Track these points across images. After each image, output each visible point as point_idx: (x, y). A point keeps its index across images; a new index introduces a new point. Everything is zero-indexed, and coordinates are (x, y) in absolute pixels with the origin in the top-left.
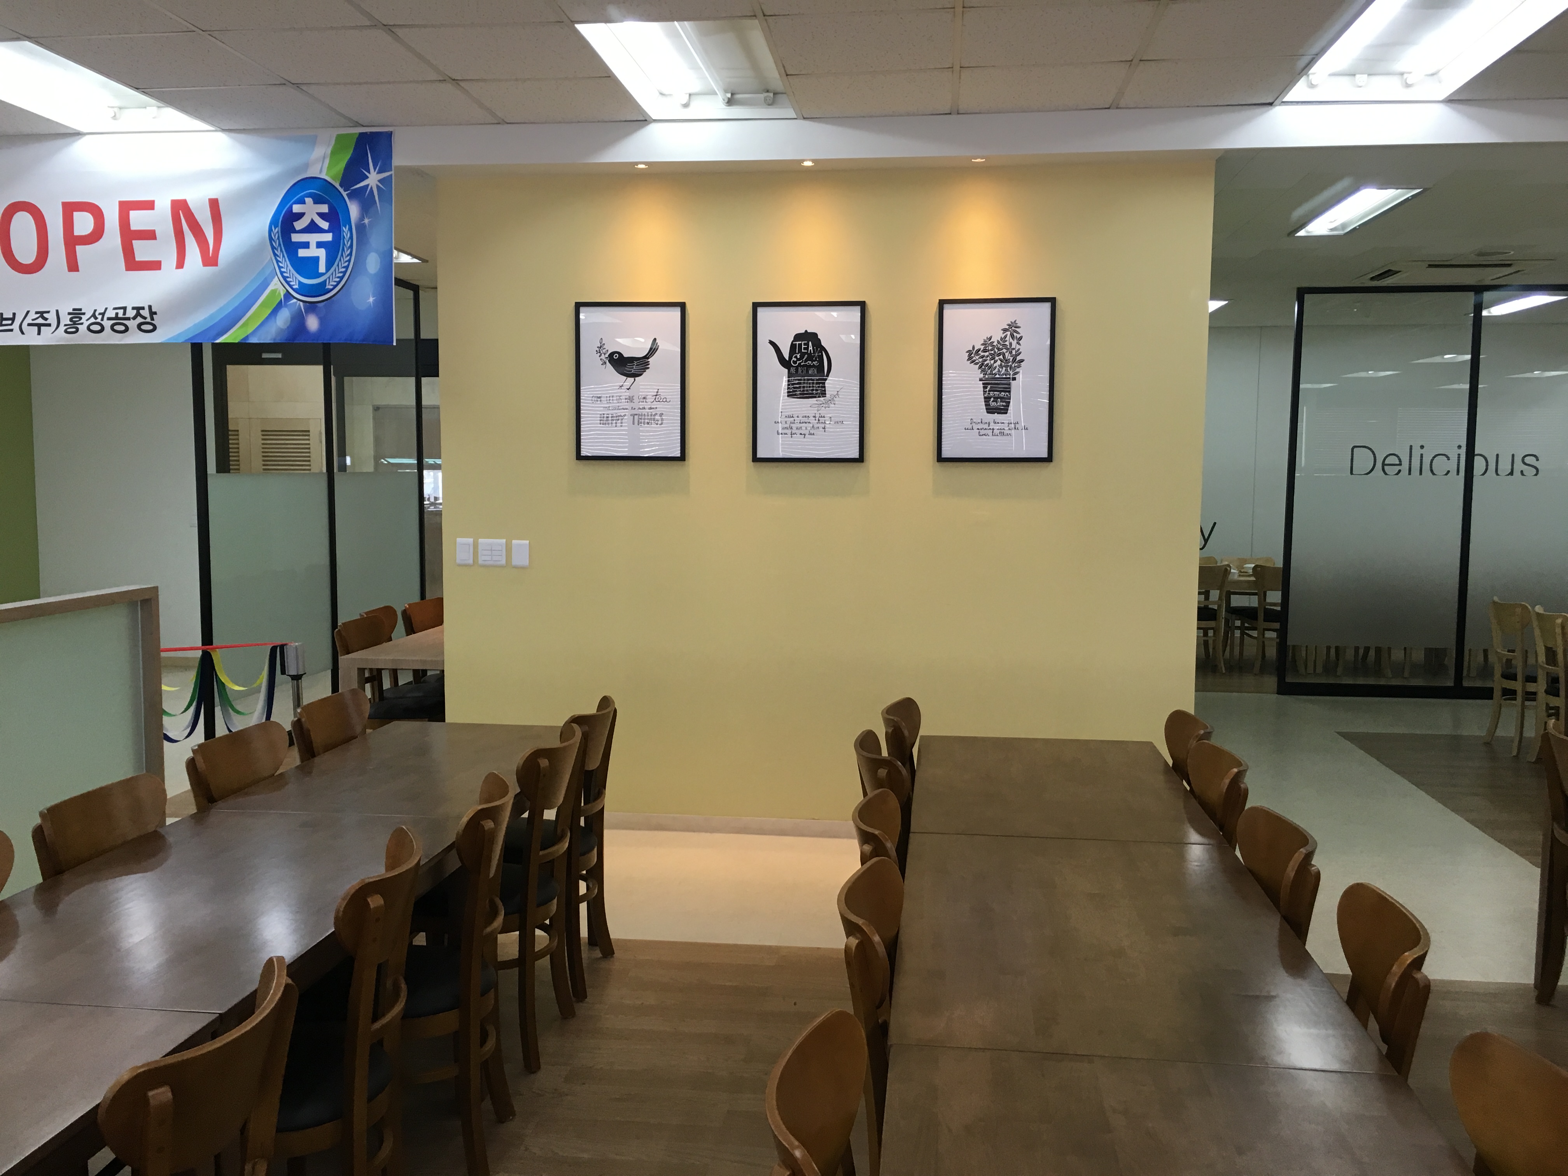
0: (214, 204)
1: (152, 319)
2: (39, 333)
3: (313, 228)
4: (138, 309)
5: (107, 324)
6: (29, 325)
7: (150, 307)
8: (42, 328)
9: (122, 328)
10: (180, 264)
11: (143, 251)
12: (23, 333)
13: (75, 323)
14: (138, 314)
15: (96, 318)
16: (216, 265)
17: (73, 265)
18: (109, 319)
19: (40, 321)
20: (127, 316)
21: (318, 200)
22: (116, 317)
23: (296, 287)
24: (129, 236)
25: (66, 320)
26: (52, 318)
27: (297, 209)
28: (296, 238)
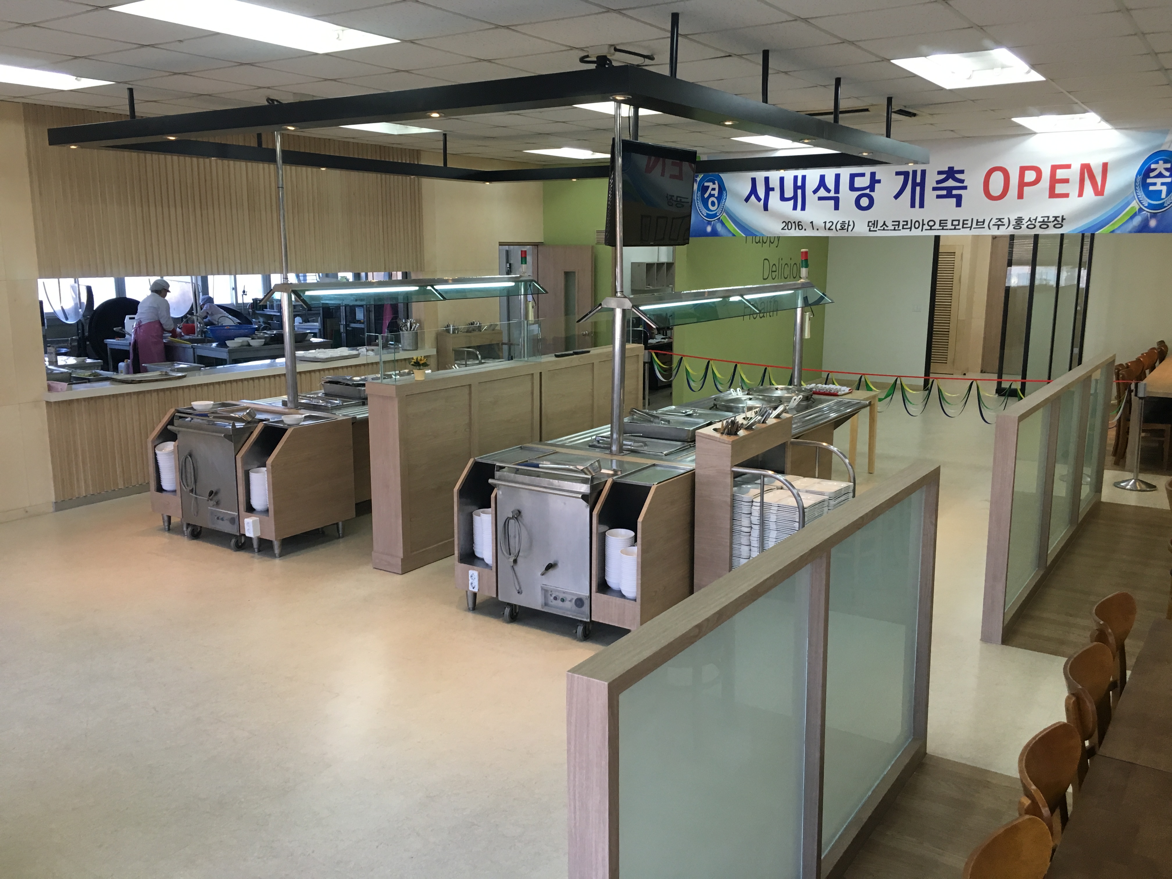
0: (1105, 166)
1: (1062, 222)
2: (998, 229)
3: (1160, 175)
4: (1056, 218)
5: (1038, 224)
6: (993, 225)
7: (1063, 216)
8: (1000, 227)
9: (1045, 226)
10: (1081, 194)
11: (1060, 189)
12: (990, 229)
13: (1019, 224)
14: (1056, 220)
15: (1031, 222)
16: (1102, 195)
17: (1020, 196)
18: (1039, 222)
19: (999, 223)
20: (1049, 220)
21: (1166, 162)
22: (1044, 221)
23: (1147, 205)
24: (1054, 181)
25: (1013, 222)
26: (1006, 221)
27: (1153, 166)
28: (1149, 181)
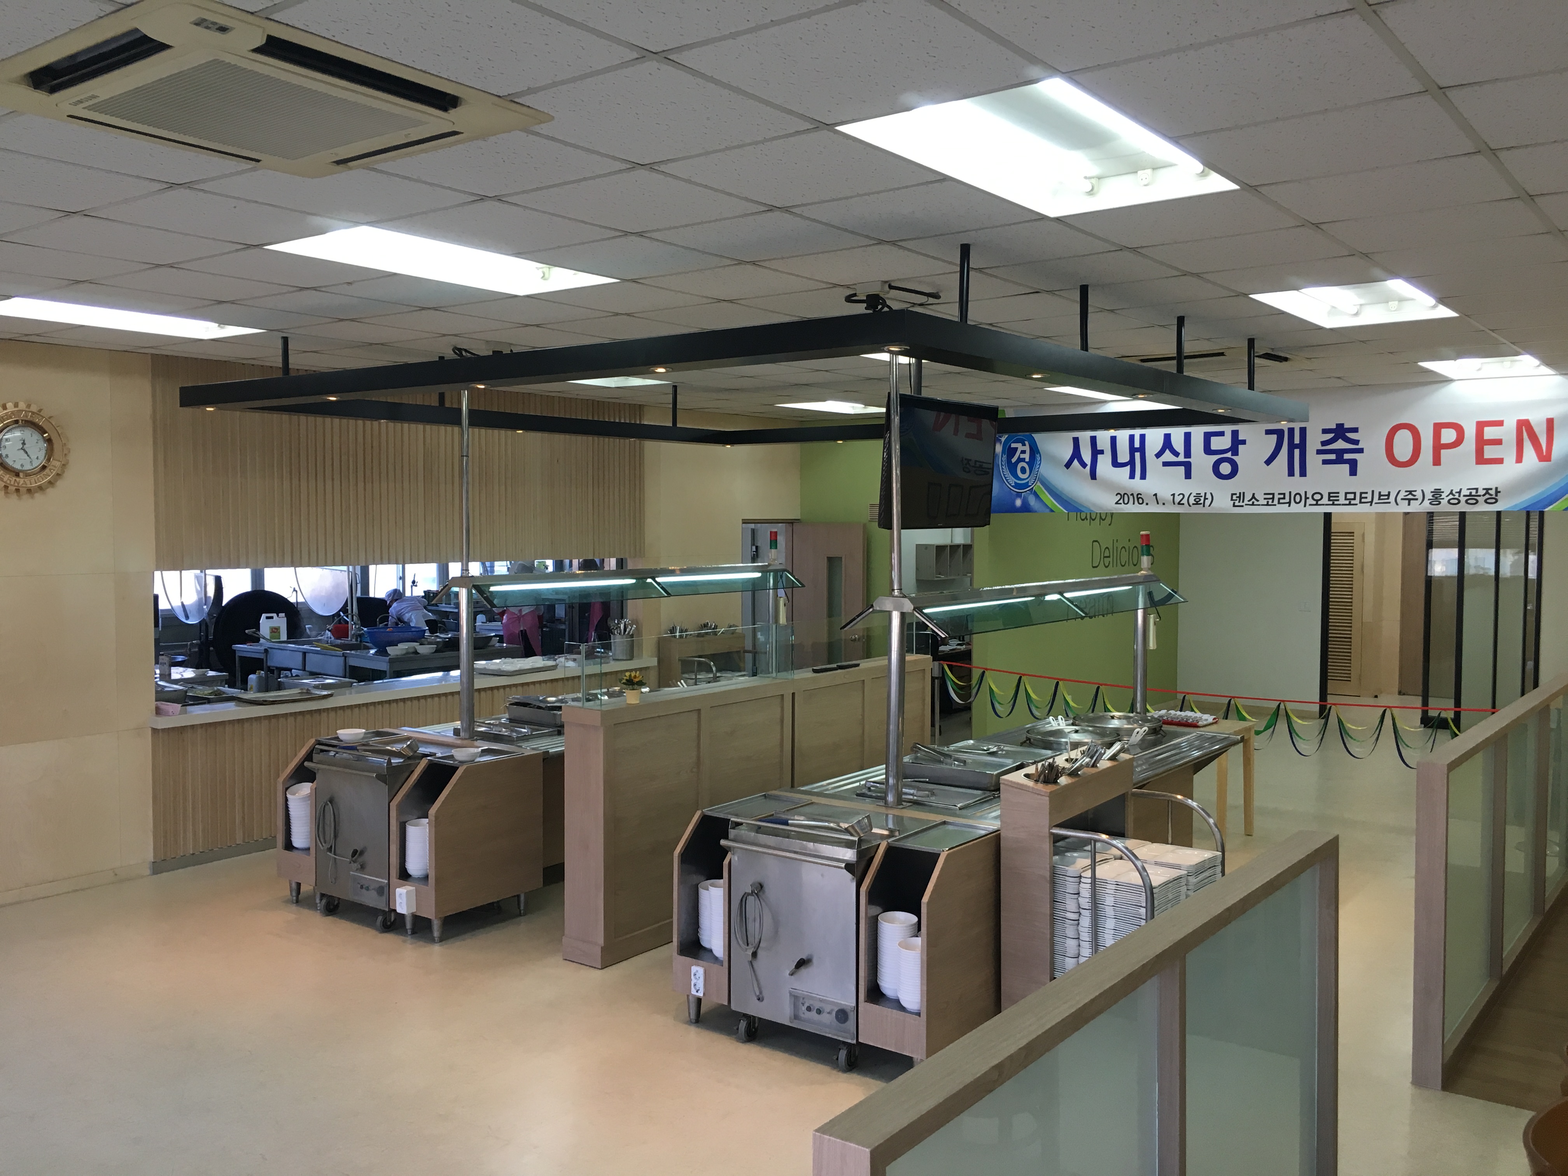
0: (1550, 422)
1: (1496, 495)
2: (1409, 504)
4: (1487, 490)
5: (1463, 499)
6: (1402, 499)
7: (1496, 488)
8: (1411, 501)
9: (1474, 501)
10: (1519, 459)
11: (1490, 452)
12: (1397, 504)
13: (1436, 498)
14: (1487, 493)
15: (1454, 495)
16: (1550, 461)
17: (1437, 461)
18: (1465, 496)
19: (1410, 497)
20: (1478, 494)
22: (1470, 495)
24: (1481, 442)
25: (1429, 496)
26: (1419, 495)
